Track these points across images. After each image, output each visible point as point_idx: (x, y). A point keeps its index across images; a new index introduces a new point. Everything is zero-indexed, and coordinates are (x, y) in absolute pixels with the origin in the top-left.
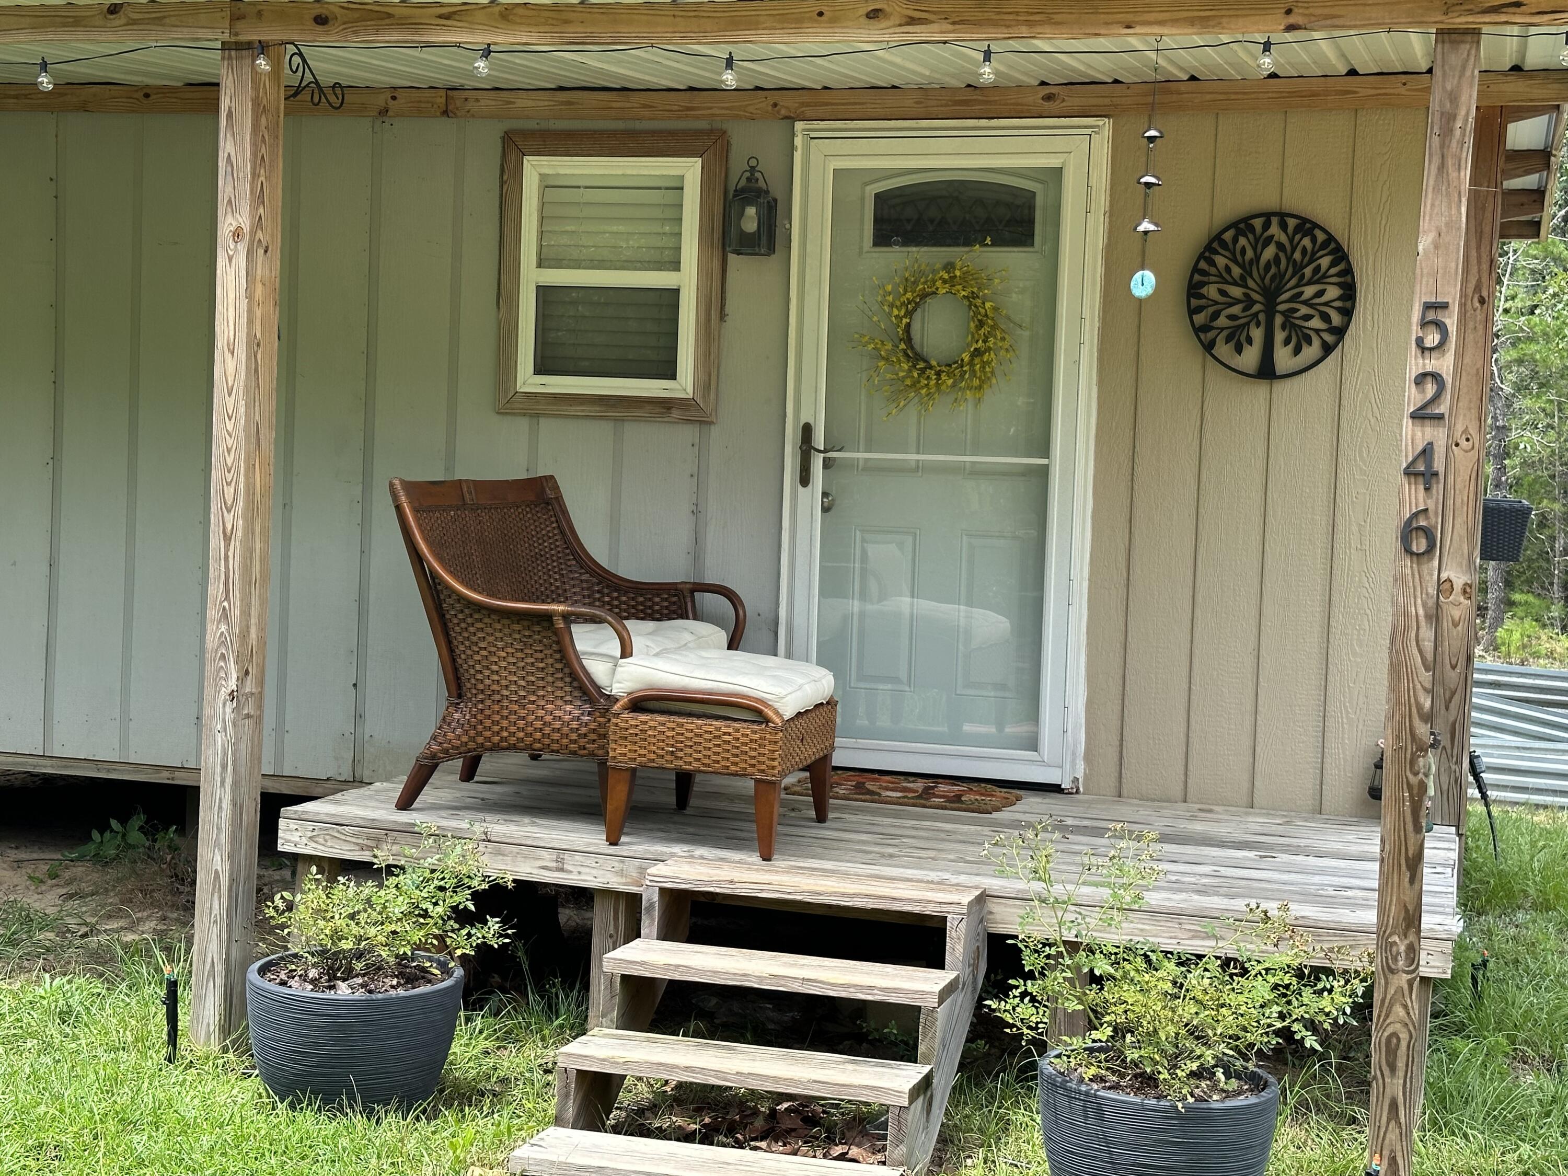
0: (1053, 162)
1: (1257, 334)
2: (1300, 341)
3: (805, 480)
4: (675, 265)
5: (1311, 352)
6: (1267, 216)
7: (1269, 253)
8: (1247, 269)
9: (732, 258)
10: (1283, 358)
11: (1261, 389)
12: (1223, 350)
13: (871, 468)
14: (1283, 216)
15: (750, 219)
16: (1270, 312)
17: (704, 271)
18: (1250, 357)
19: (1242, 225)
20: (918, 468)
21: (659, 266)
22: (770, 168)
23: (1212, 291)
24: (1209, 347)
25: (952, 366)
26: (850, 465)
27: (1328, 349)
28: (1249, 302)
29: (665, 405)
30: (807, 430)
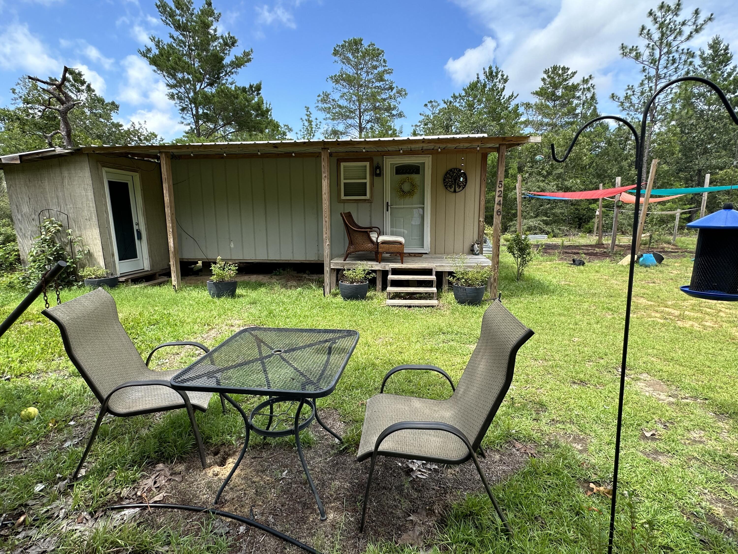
0: (423, 161)
1: (453, 186)
2: (459, 187)
3: (387, 211)
4: (366, 179)
5: (461, 188)
6: (454, 169)
7: (455, 174)
8: (452, 177)
9: (375, 177)
10: (457, 190)
11: (454, 194)
12: (448, 188)
13: (396, 208)
14: (456, 169)
15: (378, 172)
16: (455, 183)
17: (370, 179)
18: (452, 190)
19: (451, 170)
20: (404, 208)
21: (363, 179)
22: (380, 163)
23: (447, 180)
24: (447, 188)
25: (409, 192)
26: (394, 208)
27: (463, 188)
28: (452, 181)
29: (365, 200)
30: (388, 203)
